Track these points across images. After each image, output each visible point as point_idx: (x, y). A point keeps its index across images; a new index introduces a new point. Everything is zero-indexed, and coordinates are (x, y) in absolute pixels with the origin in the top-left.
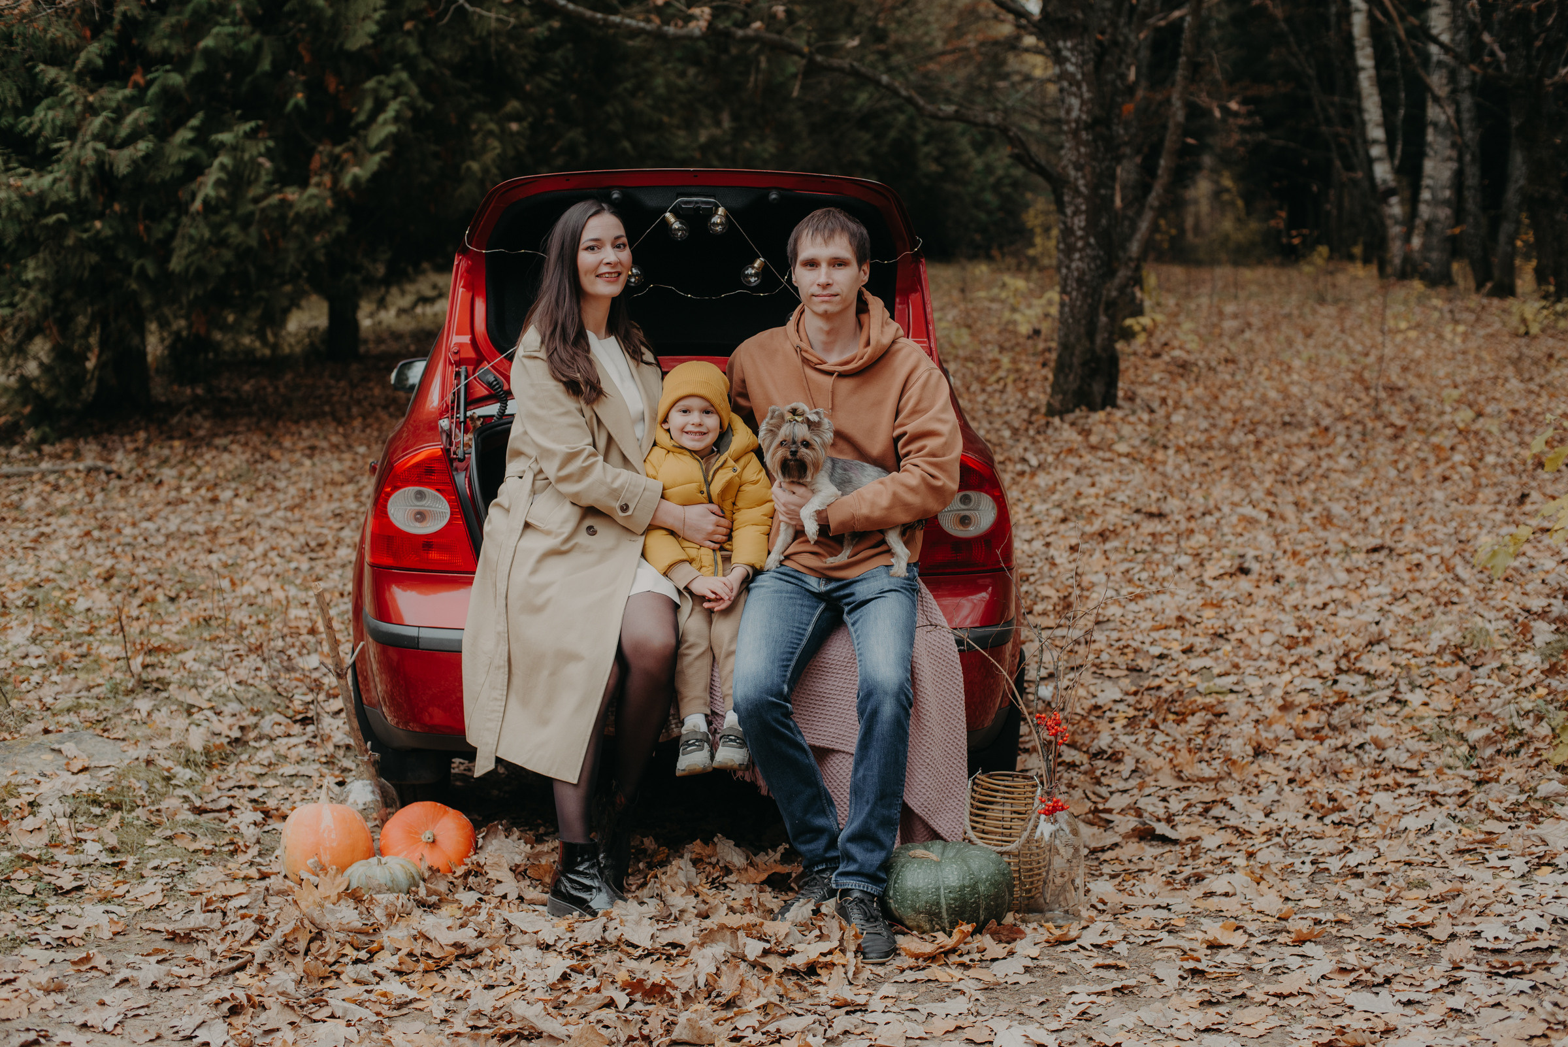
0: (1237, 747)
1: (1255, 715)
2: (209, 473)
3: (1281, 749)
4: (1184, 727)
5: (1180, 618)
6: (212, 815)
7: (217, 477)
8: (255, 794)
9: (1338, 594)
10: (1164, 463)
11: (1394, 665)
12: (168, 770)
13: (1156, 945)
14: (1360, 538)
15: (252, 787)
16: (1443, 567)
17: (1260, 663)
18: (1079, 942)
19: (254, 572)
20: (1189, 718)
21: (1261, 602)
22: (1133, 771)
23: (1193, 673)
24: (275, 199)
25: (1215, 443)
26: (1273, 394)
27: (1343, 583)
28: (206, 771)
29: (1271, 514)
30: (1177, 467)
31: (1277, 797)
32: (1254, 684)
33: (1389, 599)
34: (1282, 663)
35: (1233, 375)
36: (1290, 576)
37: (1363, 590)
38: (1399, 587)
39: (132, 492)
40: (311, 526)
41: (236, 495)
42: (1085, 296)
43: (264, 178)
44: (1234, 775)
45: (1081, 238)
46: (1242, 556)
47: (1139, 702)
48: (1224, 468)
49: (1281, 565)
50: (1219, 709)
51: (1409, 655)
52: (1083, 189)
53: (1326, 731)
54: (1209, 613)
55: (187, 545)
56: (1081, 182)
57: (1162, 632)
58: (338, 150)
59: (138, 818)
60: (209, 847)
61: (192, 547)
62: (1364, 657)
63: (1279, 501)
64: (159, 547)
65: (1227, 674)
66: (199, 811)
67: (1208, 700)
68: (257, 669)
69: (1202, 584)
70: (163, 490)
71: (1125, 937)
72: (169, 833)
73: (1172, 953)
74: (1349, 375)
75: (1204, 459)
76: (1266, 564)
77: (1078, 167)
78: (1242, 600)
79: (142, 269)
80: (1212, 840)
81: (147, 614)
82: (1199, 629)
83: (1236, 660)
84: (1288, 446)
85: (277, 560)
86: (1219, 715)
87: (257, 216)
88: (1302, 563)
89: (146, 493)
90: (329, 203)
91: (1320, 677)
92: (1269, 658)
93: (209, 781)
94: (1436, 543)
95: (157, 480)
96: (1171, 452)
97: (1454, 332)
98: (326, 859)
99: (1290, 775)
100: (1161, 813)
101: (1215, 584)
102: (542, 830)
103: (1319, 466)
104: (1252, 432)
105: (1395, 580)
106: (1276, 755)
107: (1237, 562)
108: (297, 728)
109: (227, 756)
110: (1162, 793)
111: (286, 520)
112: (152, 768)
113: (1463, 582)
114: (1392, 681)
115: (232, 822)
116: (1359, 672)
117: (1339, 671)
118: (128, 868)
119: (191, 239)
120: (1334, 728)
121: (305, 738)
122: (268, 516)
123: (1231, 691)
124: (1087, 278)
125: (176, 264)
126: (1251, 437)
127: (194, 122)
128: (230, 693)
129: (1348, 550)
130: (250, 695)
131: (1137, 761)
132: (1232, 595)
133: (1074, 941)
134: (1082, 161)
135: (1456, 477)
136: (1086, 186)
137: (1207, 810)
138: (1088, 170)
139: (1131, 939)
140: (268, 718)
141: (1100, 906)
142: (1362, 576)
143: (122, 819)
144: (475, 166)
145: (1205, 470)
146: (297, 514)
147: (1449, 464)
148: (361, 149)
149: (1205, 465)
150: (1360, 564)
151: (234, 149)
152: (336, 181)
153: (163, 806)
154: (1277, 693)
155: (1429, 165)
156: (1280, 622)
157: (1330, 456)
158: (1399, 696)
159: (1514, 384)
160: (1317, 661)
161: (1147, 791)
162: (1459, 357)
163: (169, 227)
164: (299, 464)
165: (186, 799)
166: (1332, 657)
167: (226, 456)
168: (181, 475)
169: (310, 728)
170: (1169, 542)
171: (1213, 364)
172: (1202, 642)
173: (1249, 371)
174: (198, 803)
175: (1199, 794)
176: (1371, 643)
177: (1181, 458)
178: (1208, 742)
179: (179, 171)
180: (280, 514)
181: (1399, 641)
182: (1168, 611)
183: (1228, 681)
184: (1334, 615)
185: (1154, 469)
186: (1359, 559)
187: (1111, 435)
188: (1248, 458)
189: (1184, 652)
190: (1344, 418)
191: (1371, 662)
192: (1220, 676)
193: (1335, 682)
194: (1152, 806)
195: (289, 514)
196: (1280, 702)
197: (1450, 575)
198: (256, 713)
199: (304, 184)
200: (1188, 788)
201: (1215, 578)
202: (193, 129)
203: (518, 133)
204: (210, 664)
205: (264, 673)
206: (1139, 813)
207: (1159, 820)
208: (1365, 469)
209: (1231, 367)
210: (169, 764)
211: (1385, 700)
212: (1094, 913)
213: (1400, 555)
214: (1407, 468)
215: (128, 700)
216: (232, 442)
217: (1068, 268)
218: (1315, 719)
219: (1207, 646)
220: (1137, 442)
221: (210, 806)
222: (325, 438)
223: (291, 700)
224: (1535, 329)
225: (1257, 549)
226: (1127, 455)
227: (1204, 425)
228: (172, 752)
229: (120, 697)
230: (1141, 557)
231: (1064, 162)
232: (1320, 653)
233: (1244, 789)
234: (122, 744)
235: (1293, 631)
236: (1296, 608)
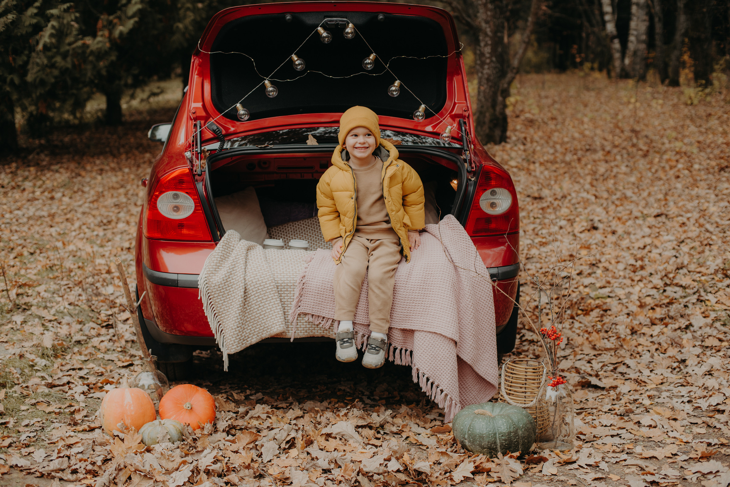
0: (623, 330)
1: (626, 311)
2: (49, 184)
3: (645, 330)
4: (589, 318)
5: (571, 256)
6: (58, 388)
7: (53, 186)
8: (82, 373)
9: (648, 241)
10: (535, 171)
11: (694, 280)
12: (32, 361)
13: (624, 463)
14: (647, 209)
15: (80, 369)
16: (697, 225)
17: (620, 280)
18: (578, 463)
19: (75, 237)
20: (591, 313)
21: (610, 245)
22: (566, 345)
23: (586, 287)
24: (80, 43)
25: (558, 160)
26: (577, 135)
27: (648, 234)
28: (54, 360)
29: (596, 197)
30: (542, 173)
31: (651, 360)
32: (621, 293)
33: (675, 243)
34: (633, 280)
35: (556, 125)
36: (620, 231)
37: (661, 238)
38: (679, 236)
39: (10, 195)
40: (103, 211)
41: (64, 195)
42: (491, 87)
43: (75, 33)
44: (625, 347)
45: (489, 58)
46: (592, 220)
47: (560, 304)
48: (565, 173)
49: (614, 224)
50: (605, 307)
51: (700, 275)
52: (489, 33)
53: (667, 320)
54: (584, 252)
55: (39, 223)
56: (488, 30)
57: (563, 264)
58: (111, 18)
59: (15, 392)
60: (58, 411)
61: (41, 224)
62: (677, 277)
63: (598, 189)
64: (24, 224)
65: (604, 287)
66: (51, 386)
67: (597, 302)
68: (80, 295)
69: (574, 235)
70: (26, 193)
71: (603, 458)
72: (34, 401)
73: (634, 469)
74: (611, 125)
75: (554, 168)
76: (605, 224)
77: (487, 22)
78: (599, 244)
79: (12, 80)
80: (625, 388)
81: (18, 264)
82: (582, 261)
83: (608, 279)
84: (595, 161)
85: (87, 230)
86: (606, 311)
87: (71, 52)
88: (624, 223)
89: (17, 195)
90: (108, 45)
91: (655, 288)
92: (625, 277)
93: (56, 366)
94: (688, 211)
95: (22, 188)
96: (537, 165)
97: (657, 103)
98: (128, 422)
99: (656, 346)
100: (589, 370)
101: (582, 236)
102: (248, 392)
103: (612, 171)
104: (575, 154)
105: (676, 232)
106: (644, 334)
107: (590, 223)
108: (103, 331)
109: (66, 349)
110: (587, 358)
111: (90, 208)
112: (23, 359)
113: (711, 233)
114: (695, 290)
115: (70, 392)
116: (677, 285)
117: (666, 285)
118: (10, 425)
119: (38, 64)
120: (672, 318)
121: (109, 337)
122: (80, 206)
123: (609, 297)
124: (492, 78)
125: (30, 78)
126: (575, 157)
127: (37, 4)
128: (66, 311)
129: (645, 217)
130: (77, 312)
131: (568, 339)
132: (594, 242)
133: (575, 462)
134: (489, 19)
135: (681, 176)
136: (491, 31)
137: (615, 369)
138: (492, 23)
139: (607, 459)
140: (87, 325)
141: (582, 437)
142: (657, 230)
143: (6, 393)
144: (181, 26)
145: (555, 174)
146: (96, 205)
147: (676, 169)
148: (123, 17)
149: (555, 171)
150: (654, 223)
151: (58, 17)
152: (111, 33)
153: (30, 384)
154: (634, 297)
155: (633, 24)
156: (624, 257)
157: (617, 166)
158: (702, 298)
159: (693, 128)
160: (651, 279)
161: (579, 357)
162: (662, 116)
163: (25, 58)
164: (95, 178)
165: (43, 378)
166: (659, 276)
167: (57, 175)
168: (35, 185)
169: (111, 331)
170: (550, 213)
171: (546, 120)
172: (586, 269)
173: (563, 123)
174: (50, 380)
175: (607, 358)
176: (678, 269)
177: (542, 168)
178: (605, 327)
179: (30, 30)
180: (87, 205)
181: (692, 267)
182: (563, 252)
183: (606, 291)
184: (650, 252)
185: (530, 174)
186: (651, 220)
187: (506, 157)
188: (576, 168)
189: (578, 274)
190: (616, 146)
191: (681, 280)
192: (601, 288)
193: (665, 291)
194: (585, 367)
195: (91, 205)
196: (638, 303)
197: (703, 229)
198: (80, 323)
199: (94, 35)
200: (600, 355)
201: (581, 232)
202: (37, 8)
203: (203, 9)
204: (54, 293)
205: (84, 297)
206: (578, 371)
207: (591, 375)
208: (635, 172)
209: (554, 122)
210: (32, 357)
211: (695, 301)
212: (581, 443)
213: (673, 218)
214: (656, 171)
215: (9, 316)
216: (61, 167)
217: (482, 73)
218: (659, 313)
219: (590, 271)
220: (520, 160)
221: (57, 382)
222: (108, 165)
223: (99, 313)
224: (696, 102)
225: (598, 216)
226: (516, 167)
227: (551, 151)
228: (34, 349)
229: (4, 314)
230: (538, 221)
231: (479, 20)
232: (651, 274)
233: (632, 355)
234: (6, 345)
235: (632, 262)
236: (628, 248)
